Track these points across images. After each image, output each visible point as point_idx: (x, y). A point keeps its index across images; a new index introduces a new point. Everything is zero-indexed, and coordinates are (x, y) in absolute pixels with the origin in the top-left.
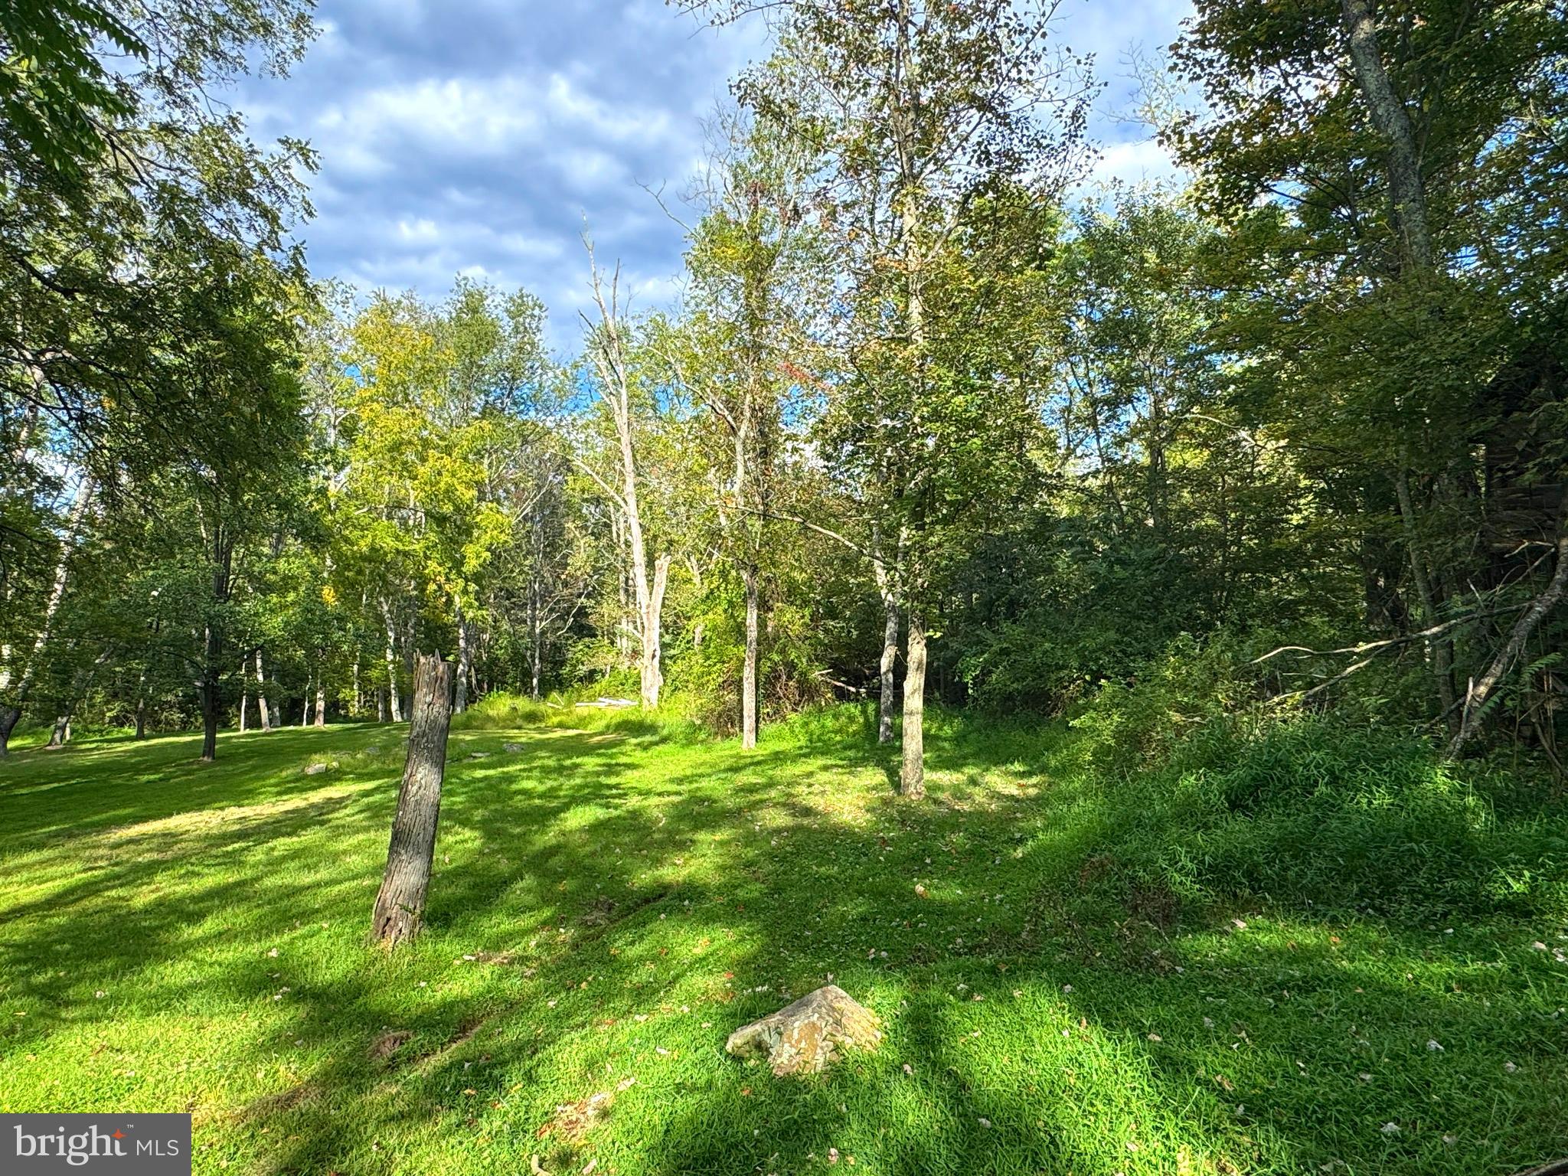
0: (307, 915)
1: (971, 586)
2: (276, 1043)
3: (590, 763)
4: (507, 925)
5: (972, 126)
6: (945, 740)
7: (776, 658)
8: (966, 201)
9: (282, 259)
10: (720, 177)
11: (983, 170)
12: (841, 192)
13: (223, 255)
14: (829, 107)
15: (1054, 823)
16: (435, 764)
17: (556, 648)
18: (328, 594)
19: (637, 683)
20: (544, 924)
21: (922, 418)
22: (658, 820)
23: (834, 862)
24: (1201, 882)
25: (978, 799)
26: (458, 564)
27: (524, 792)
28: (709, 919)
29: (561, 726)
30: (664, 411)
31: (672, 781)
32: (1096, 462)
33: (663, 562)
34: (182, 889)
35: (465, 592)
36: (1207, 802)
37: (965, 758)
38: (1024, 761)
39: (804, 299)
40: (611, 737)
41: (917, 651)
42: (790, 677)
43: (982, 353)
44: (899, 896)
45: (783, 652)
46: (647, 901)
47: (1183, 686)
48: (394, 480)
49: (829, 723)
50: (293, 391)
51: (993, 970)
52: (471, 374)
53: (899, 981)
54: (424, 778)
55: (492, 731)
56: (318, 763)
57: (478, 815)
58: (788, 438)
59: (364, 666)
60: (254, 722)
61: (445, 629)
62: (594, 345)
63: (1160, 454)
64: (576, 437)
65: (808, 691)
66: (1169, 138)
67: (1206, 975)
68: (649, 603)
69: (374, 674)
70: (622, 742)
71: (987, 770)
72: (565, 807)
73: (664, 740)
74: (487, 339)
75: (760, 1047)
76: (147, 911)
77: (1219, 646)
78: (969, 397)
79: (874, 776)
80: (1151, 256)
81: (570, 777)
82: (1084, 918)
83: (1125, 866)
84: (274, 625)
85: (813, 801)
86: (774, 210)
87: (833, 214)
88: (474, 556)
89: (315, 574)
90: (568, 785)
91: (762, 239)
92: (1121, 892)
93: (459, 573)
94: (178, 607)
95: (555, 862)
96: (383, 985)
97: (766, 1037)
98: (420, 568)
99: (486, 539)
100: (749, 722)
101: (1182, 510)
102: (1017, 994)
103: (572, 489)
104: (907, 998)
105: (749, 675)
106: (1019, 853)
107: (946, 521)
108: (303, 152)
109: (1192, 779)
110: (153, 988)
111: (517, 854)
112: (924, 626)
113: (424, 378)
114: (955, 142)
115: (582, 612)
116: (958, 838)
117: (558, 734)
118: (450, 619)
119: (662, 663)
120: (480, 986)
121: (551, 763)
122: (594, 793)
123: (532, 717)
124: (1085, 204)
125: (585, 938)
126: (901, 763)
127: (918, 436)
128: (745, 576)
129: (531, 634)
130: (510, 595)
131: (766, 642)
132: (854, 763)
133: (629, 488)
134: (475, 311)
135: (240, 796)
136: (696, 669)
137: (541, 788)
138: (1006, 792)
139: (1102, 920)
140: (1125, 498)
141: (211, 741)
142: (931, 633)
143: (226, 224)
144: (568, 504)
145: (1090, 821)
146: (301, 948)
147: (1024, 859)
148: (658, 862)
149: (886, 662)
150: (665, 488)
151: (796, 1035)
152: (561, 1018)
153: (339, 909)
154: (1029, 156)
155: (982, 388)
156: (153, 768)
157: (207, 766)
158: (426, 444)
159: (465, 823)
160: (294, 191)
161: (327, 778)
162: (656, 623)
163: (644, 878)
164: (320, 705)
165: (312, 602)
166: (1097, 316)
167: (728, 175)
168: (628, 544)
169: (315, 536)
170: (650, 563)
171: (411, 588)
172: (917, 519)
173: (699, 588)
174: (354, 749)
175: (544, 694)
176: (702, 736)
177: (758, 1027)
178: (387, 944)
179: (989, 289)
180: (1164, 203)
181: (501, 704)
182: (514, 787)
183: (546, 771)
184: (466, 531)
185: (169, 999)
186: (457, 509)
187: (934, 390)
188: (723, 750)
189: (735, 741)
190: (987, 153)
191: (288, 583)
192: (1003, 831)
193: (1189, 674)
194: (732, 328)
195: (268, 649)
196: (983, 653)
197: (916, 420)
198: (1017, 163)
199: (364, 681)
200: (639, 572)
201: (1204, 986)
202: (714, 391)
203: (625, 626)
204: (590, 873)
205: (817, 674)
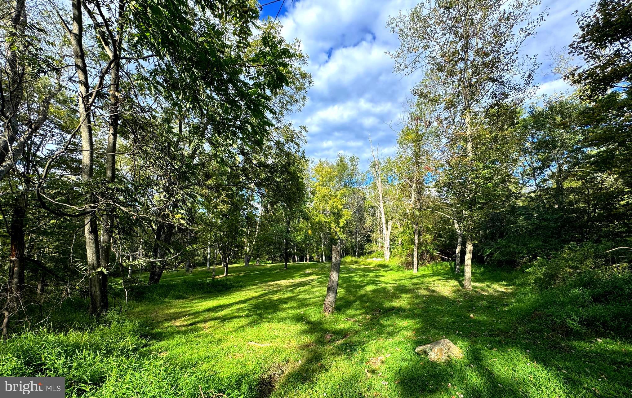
0: (308, 305)
1: (487, 228)
2: (305, 332)
3: (371, 274)
4: (354, 313)
5: (490, 87)
6: (478, 273)
7: (423, 248)
8: (487, 111)
9: (300, 154)
10: (407, 117)
11: (493, 100)
12: (445, 115)
13: (289, 155)
14: (441, 91)
15: (520, 301)
16: (337, 272)
17: (362, 245)
18: (310, 232)
19: (383, 254)
20: (363, 313)
21: (472, 178)
22: (391, 290)
23: (443, 306)
24: (581, 324)
25: (490, 292)
26: (338, 224)
27: (356, 281)
28: (407, 317)
29: (364, 265)
30: (390, 182)
31: (394, 280)
32: (534, 188)
33: (390, 223)
34: (282, 297)
35: (340, 231)
36: (584, 298)
37: (485, 279)
38: (506, 281)
39: (432, 148)
40: (376, 268)
41: (469, 247)
42: (427, 254)
43: (493, 157)
44: (465, 317)
45: (426, 247)
46: (389, 310)
47: (572, 260)
48: (324, 204)
49: (439, 267)
50: (303, 185)
51: (500, 342)
52: (341, 178)
53: (467, 341)
54: (334, 276)
55: (347, 265)
56: (308, 271)
57: (345, 285)
58: (427, 187)
59: (317, 249)
60: (294, 261)
61: (335, 240)
62: (371, 167)
63: (561, 184)
64: (366, 191)
65: (433, 258)
66: (568, 77)
67: (586, 354)
68: (387, 234)
69: (319, 251)
70: (380, 270)
71: (493, 283)
72: (365, 285)
73: (391, 270)
74: (345, 168)
75: (425, 352)
76: (276, 300)
77: (588, 247)
78: (488, 171)
79: (454, 283)
80: (558, 118)
81: (367, 278)
82: (533, 330)
83: (548, 316)
84: (298, 239)
85: (435, 289)
86: (423, 124)
87: (441, 122)
88: (342, 222)
89: (307, 227)
90: (366, 280)
91: (420, 132)
92: (547, 324)
93: (339, 227)
94: (279, 235)
95: (365, 298)
96: (326, 323)
97: (427, 350)
98: (330, 225)
99: (345, 218)
100: (415, 266)
101: (570, 202)
102: (509, 350)
103: (366, 205)
104: (470, 346)
105: (415, 253)
106: (506, 309)
107: (479, 209)
108: (305, 128)
109: (577, 290)
110: (279, 317)
111: (355, 296)
112: (472, 240)
113: (330, 179)
114: (483, 94)
115: (369, 236)
116: (484, 303)
117: (363, 267)
118: (336, 237)
119: (390, 249)
120: (349, 326)
121: (362, 274)
122: (373, 282)
123: (356, 262)
124: (531, 105)
125: (374, 318)
126: (464, 279)
127: (470, 184)
128: (414, 226)
129: (356, 242)
130: (350, 232)
131: (420, 244)
132: (447, 279)
133: (381, 204)
134: (342, 161)
135: (292, 277)
136: (400, 251)
137: (359, 280)
138: (501, 290)
139: (540, 332)
140: (546, 199)
141: (286, 265)
142: (474, 242)
143: (289, 148)
144: (365, 208)
145: (534, 301)
146: (308, 312)
147: (508, 311)
148: (391, 301)
149: (457, 251)
150: (390, 203)
151: (436, 351)
152: (369, 337)
153: (315, 304)
154: (511, 93)
155: (493, 167)
156: (275, 270)
157: (285, 270)
158: (331, 195)
159: (341, 287)
160: (303, 138)
161: (310, 274)
162: (389, 239)
163: (387, 304)
164: (308, 257)
165: (306, 234)
166: (535, 140)
167: (409, 116)
168: (380, 218)
169: (307, 218)
170: (387, 223)
171: (327, 230)
172: (470, 208)
173: (400, 230)
174: (316, 268)
175: (359, 256)
176: (402, 269)
177: (425, 347)
178: (327, 313)
179: (496, 137)
180: (564, 99)
181: (349, 259)
182: (353, 279)
183: (361, 276)
184: (340, 216)
185: (281, 320)
186: (338, 211)
187: (477, 170)
188: (408, 273)
189: (411, 271)
190: (495, 94)
191: (301, 229)
192: (501, 302)
193: (574, 256)
194: (411, 158)
195: (297, 244)
196: (491, 248)
197: (470, 179)
198: (506, 96)
199: (317, 252)
200: (384, 226)
201: (584, 358)
202: (405, 176)
203: (380, 240)
204: (373, 302)
205: (436, 253)
